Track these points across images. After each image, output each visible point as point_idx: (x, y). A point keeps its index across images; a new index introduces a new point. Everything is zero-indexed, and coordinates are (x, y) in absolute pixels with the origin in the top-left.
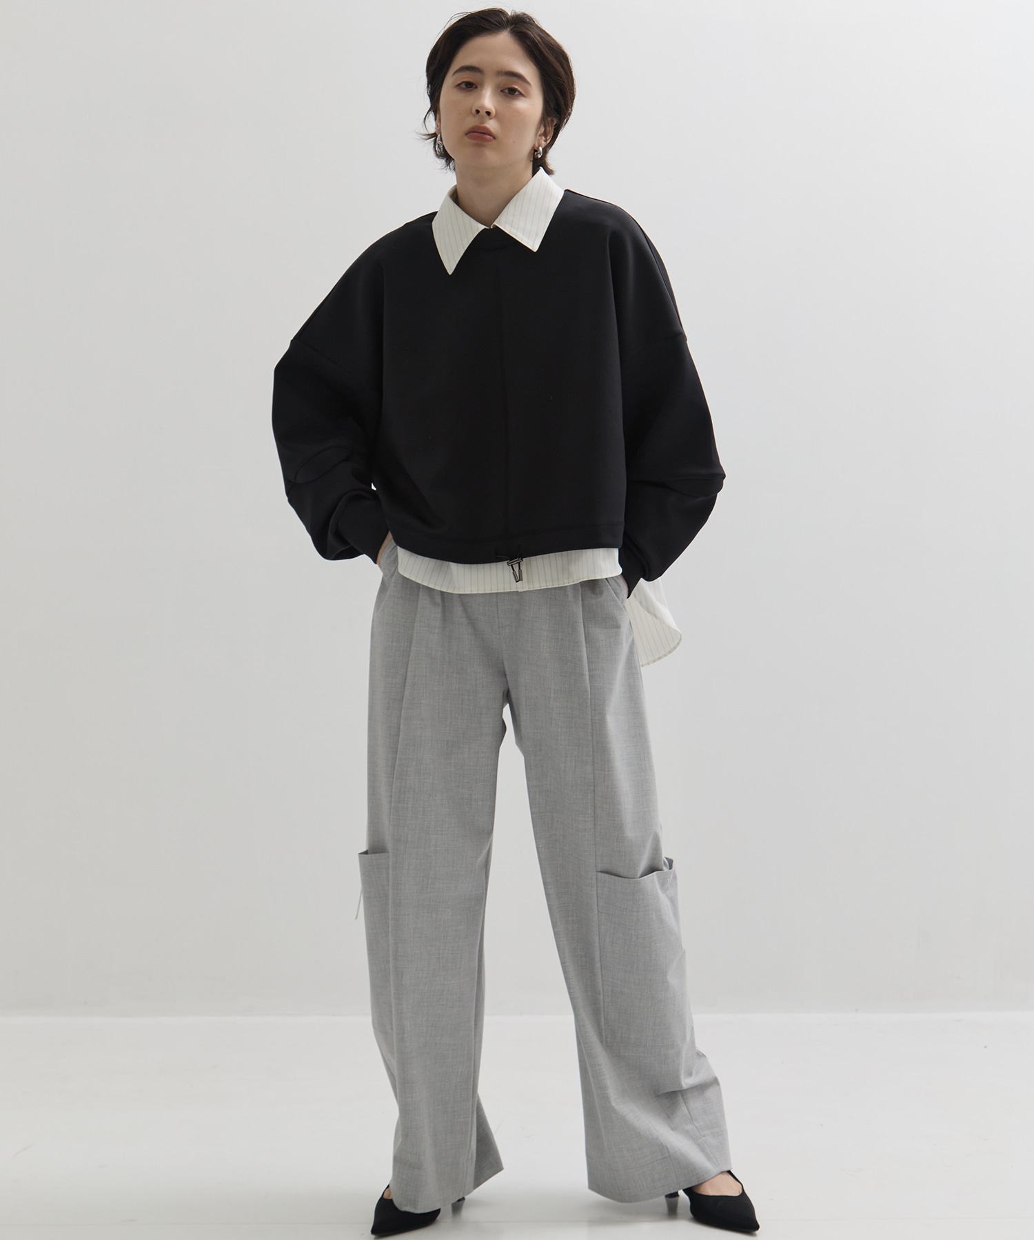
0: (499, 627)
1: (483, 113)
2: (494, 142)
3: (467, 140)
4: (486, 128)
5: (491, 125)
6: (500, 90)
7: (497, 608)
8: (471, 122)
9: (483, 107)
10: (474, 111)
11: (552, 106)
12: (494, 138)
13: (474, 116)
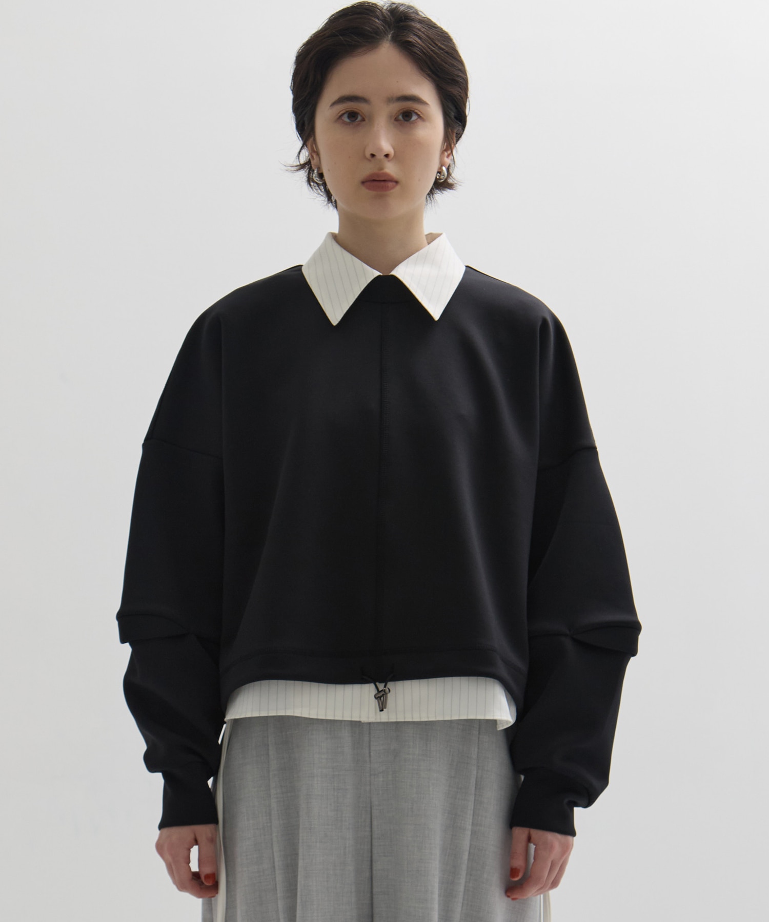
0: (371, 775)
1: (380, 156)
2: (398, 188)
3: (364, 191)
4: (386, 174)
5: (390, 169)
6: (393, 119)
7: (370, 749)
8: (368, 169)
9: (380, 150)
10: (368, 155)
11: (452, 114)
12: (397, 182)
13: (370, 160)
